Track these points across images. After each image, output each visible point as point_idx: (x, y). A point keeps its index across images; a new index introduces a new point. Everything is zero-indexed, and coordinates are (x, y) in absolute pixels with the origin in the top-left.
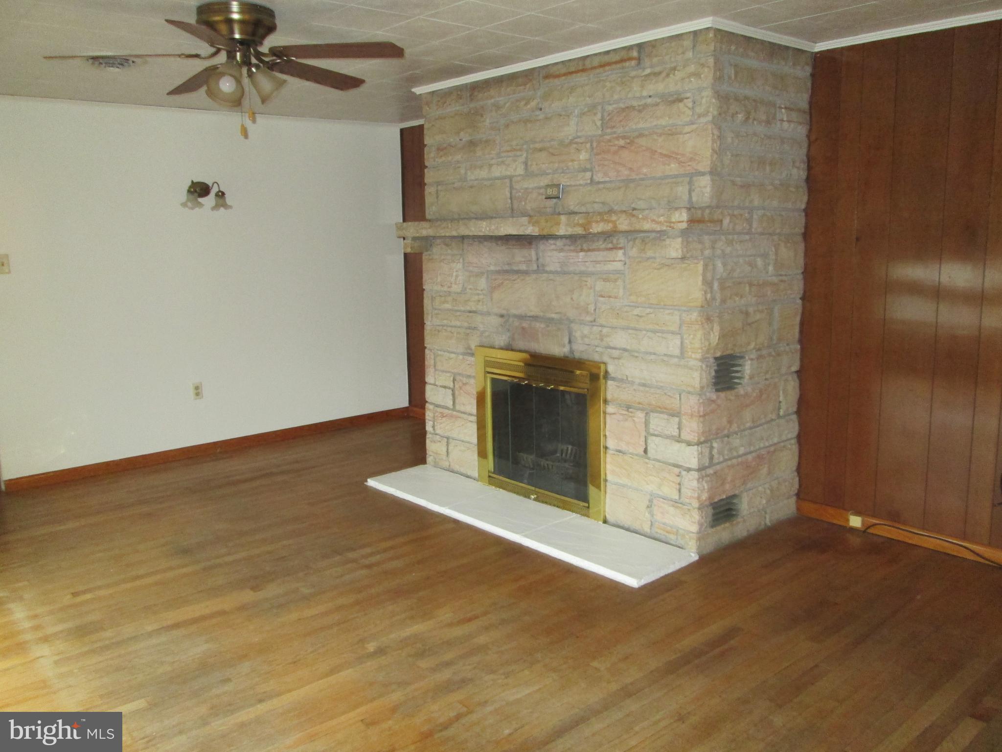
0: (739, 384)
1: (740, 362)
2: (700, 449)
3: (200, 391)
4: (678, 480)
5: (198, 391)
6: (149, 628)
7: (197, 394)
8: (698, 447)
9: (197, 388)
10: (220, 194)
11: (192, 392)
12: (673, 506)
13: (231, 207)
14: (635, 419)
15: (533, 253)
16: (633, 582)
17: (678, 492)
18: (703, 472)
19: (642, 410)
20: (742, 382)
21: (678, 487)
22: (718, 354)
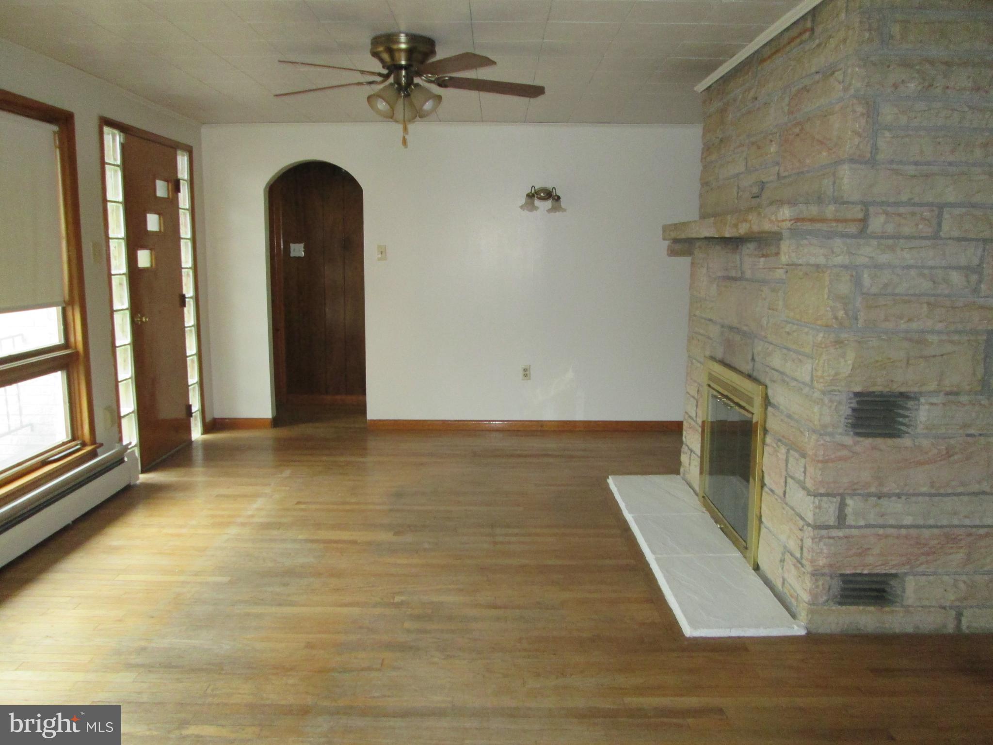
0: (907, 433)
1: (910, 404)
2: (817, 501)
3: (528, 372)
4: (800, 534)
5: (526, 373)
6: (300, 537)
7: (525, 375)
8: (814, 499)
9: (525, 370)
10: (556, 197)
11: (521, 373)
12: (794, 565)
13: (564, 210)
14: (779, 454)
15: (738, 257)
16: (688, 631)
17: (799, 549)
18: (824, 532)
19: (786, 445)
20: (909, 430)
21: (800, 542)
22: (858, 389)
